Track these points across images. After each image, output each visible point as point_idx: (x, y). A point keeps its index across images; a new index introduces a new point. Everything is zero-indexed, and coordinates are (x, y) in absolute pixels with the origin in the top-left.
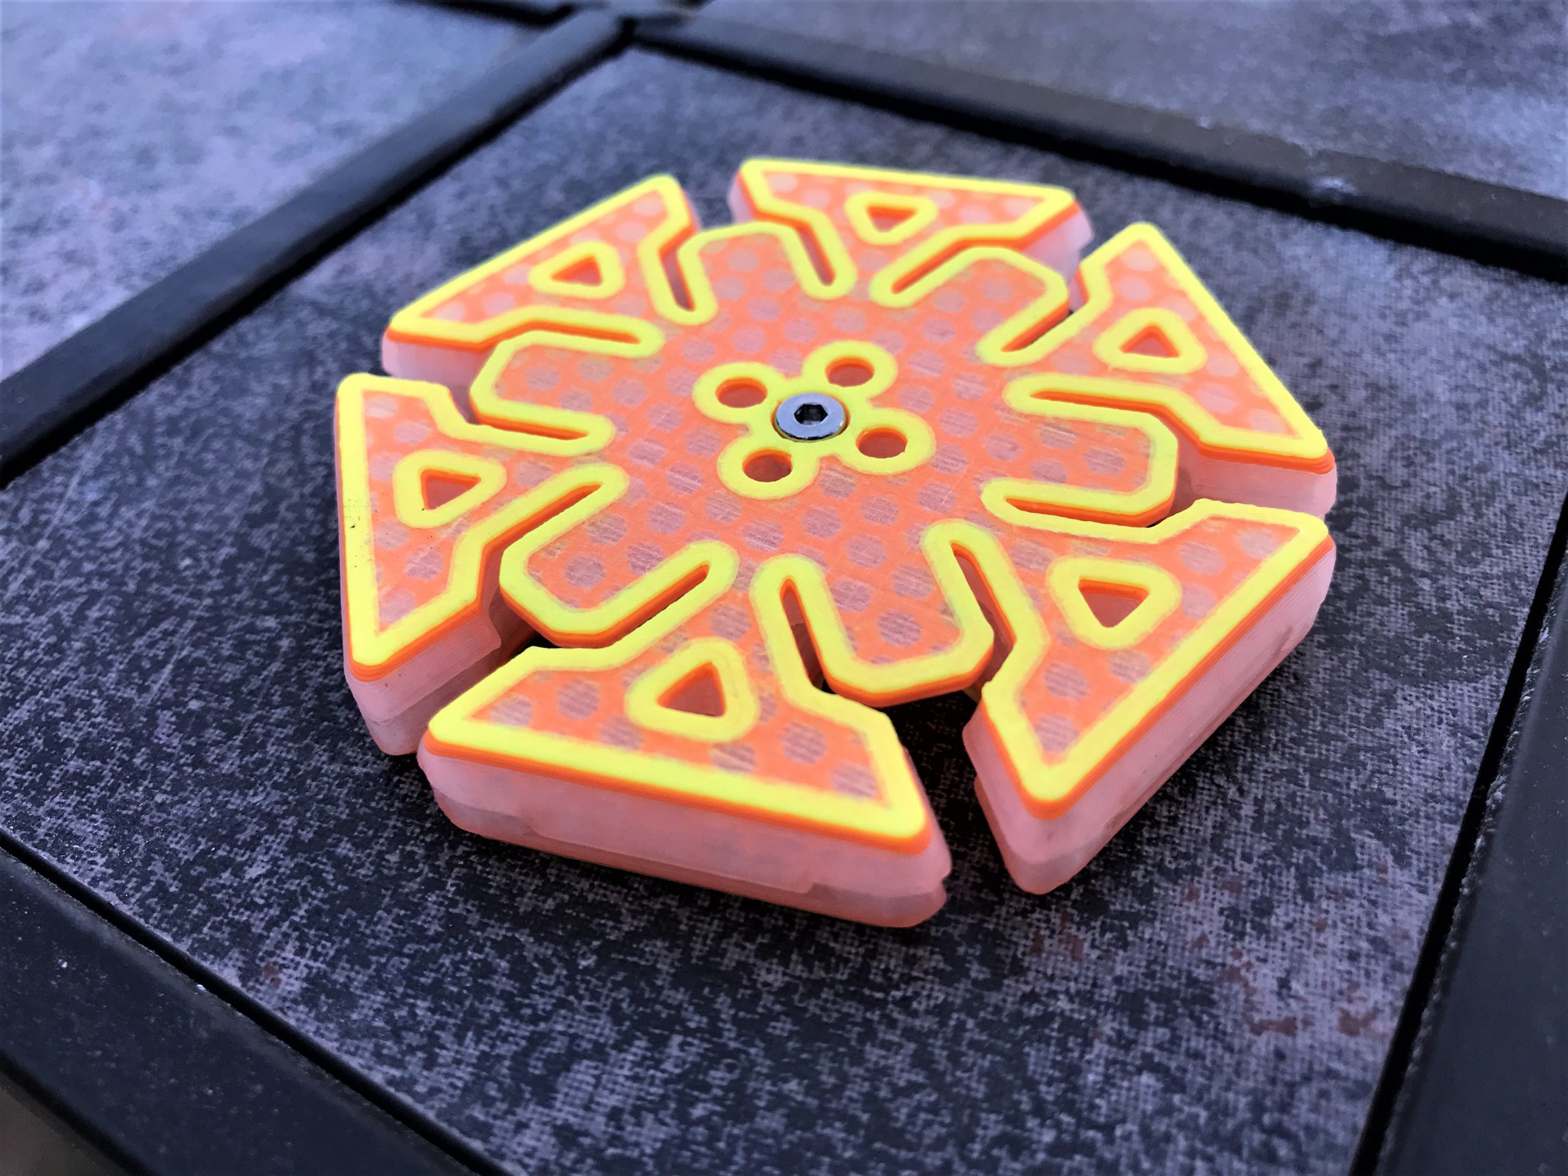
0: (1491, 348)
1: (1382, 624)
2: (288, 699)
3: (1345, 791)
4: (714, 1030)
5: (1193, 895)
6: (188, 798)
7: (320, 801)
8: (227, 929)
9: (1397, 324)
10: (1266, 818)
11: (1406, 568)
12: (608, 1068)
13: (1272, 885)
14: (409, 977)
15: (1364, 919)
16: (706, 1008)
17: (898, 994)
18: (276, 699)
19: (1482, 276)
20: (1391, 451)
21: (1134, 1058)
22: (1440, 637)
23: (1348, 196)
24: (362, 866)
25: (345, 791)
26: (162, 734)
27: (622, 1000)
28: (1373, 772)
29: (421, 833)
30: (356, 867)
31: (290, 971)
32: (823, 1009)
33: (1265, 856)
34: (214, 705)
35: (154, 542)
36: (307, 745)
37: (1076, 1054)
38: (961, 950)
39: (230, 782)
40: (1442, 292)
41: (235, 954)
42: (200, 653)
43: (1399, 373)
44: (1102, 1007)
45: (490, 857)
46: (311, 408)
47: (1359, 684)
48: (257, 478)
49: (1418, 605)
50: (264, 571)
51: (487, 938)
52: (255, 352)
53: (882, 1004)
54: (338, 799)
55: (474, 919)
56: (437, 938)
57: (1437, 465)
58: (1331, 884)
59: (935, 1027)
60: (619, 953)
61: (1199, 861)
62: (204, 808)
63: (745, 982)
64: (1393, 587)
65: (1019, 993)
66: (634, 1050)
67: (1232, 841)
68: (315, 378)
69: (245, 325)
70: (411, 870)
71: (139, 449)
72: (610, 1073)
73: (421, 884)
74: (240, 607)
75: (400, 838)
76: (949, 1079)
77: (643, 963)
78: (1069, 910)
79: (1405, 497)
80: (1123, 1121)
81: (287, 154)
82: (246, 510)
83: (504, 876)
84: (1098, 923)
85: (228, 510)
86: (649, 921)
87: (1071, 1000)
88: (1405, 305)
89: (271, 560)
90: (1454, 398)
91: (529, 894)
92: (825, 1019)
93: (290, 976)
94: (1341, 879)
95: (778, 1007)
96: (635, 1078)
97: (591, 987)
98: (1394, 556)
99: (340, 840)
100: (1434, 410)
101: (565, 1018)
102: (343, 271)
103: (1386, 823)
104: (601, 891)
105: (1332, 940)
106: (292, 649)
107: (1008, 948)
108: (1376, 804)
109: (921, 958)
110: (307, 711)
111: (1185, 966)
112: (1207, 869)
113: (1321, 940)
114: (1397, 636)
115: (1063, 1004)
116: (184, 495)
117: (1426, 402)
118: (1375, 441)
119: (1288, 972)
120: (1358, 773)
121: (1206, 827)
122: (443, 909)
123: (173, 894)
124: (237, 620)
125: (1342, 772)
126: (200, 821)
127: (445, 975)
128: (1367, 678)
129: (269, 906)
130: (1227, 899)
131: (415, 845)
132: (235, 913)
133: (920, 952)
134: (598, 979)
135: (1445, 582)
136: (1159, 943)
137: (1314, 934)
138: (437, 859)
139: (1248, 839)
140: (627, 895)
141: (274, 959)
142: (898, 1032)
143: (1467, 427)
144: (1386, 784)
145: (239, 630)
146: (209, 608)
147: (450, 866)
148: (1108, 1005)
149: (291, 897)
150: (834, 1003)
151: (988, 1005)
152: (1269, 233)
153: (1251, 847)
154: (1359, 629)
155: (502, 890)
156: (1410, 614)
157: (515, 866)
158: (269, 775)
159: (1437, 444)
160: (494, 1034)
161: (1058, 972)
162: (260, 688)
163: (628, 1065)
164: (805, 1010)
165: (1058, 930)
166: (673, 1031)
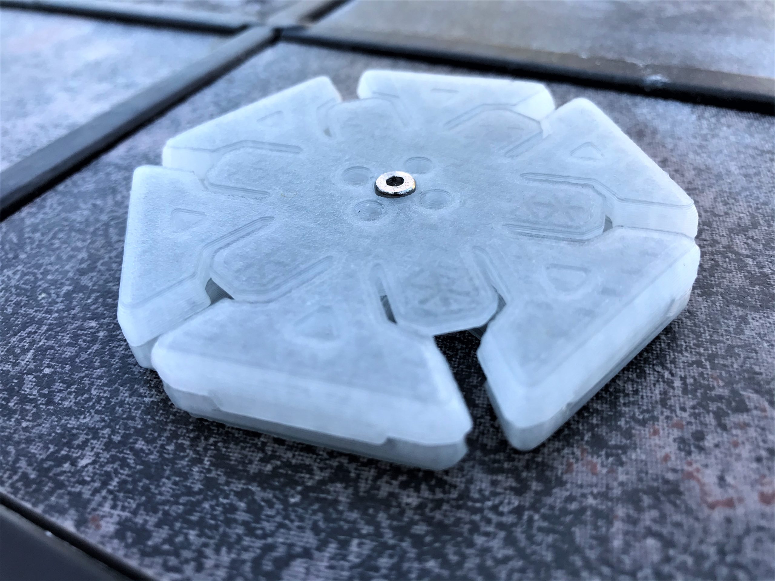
0: (756, 148)
1: (730, 282)
2: (103, 364)
3: (731, 369)
4: (378, 534)
5: (656, 433)
6: (43, 423)
7: (124, 419)
8: (67, 497)
9: (703, 140)
10: (689, 387)
11: (737, 254)
12: (313, 562)
13: (701, 423)
14: (183, 517)
15: (760, 439)
16: (372, 521)
17: (489, 504)
18: (97, 364)
19: (742, 117)
20: (715, 198)
21: (640, 529)
22: (766, 287)
23: (665, 84)
24: (151, 453)
25: (140, 412)
26: (26, 389)
27: (318, 521)
28: (745, 358)
29: (188, 432)
30: (147, 454)
31: (108, 519)
32: (445, 516)
33: (694, 407)
34: (59, 370)
35: (24, 286)
36: (116, 388)
37: (604, 529)
38: (524, 474)
39: (69, 412)
40: (723, 125)
41: (72, 512)
42: (51, 343)
43: (709, 162)
44: (615, 500)
45: (230, 443)
46: (114, 214)
47: (726, 314)
48: (85, 250)
49: (748, 272)
50: (89, 297)
51: (232, 490)
52: (82, 189)
53: (480, 510)
54: (136, 416)
55: (222, 479)
56: (200, 492)
57: (741, 203)
58: (736, 420)
59: (515, 520)
60: (314, 492)
61: (656, 413)
62: (53, 427)
63: (394, 503)
64: (732, 263)
65: (564, 496)
66: (329, 550)
67: (672, 401)
68: (117, 199)
69: (77, 177)
70: (182, 454)
71: (15, 240)
72: (316, 565)
73: (188, 461)
74: (74, 317)
75: (174, 436)
76: (528, 551)
77: (330, 497)
78: (585, 447)
79: (728, 220)
80: (641, 568)
81: (98, 97)
82: (78, 267)
83: (240, 453)
84: (603, 453)
85: (67, 267)
86: (331, 473)
87: (595, 497)
88: (705, 131)
89: (93, 291)
90: (741, 172)
91: (256, 463)
92: (447, 522)
93: (108, 522)
94: (740, 417)
95: (417, 517)
96: (332, 567)
97: (299, 514)
98: (729, 248)
99: (137, 440)
100: (733, 178)
101: (283, 533)
102: (131, 149)
103: (759, 384)
104: (300, 458)
105: (745, 451)
106: (106, 336)
107: (552, 471)
108: (752, 375)
109: (500, 481)
110: (115, 369)
111: (659, 473)
112: (661, 418)
113: (737, 451)
114: (740, 288)
115: (591, 501)
116: (40, 262)
117: (728, 175)
118: (705, 194)
119: (723, 471)
120: (736, 360)
121: (656, 395)
122: (203, 475)
123: (34, 479)
124: (73, 324)
125: (727, 359)
126: (50, 435)
127: (207, 513)
128: (729, 310)
129: (93, 481)
130: (676, 433)
131: (184, 439)
132: (73, 487)
133: (500, 477)
134: (303, 509)
135: (760, 259)
136: (642, 461)
137: (732, 449)
138: (197, 446)
139: (682, 400)
140: (316, 459)
141: (98, 513)
142: (493, 525)
143: (752, 184)
144: (754, 364)
145: (74, 329)
146: (55, 319)
147: (206, 449)
148: (618, 499)
149: (108, 474)
150: (451, 512)
151: (545, 505)
152: (627, 104)
153: (684, 403)
154: (719, 285)
155: (239, 462)
156: (745, 276)
157: (246, 447)
158: (93, 407)
159: (739, 194)
160: (238, 547)
161: (584, 483)
162: (86, 359)
163: (326, 559)
164: (433, 518)
165: (580, 457)
166: (352, 537)
